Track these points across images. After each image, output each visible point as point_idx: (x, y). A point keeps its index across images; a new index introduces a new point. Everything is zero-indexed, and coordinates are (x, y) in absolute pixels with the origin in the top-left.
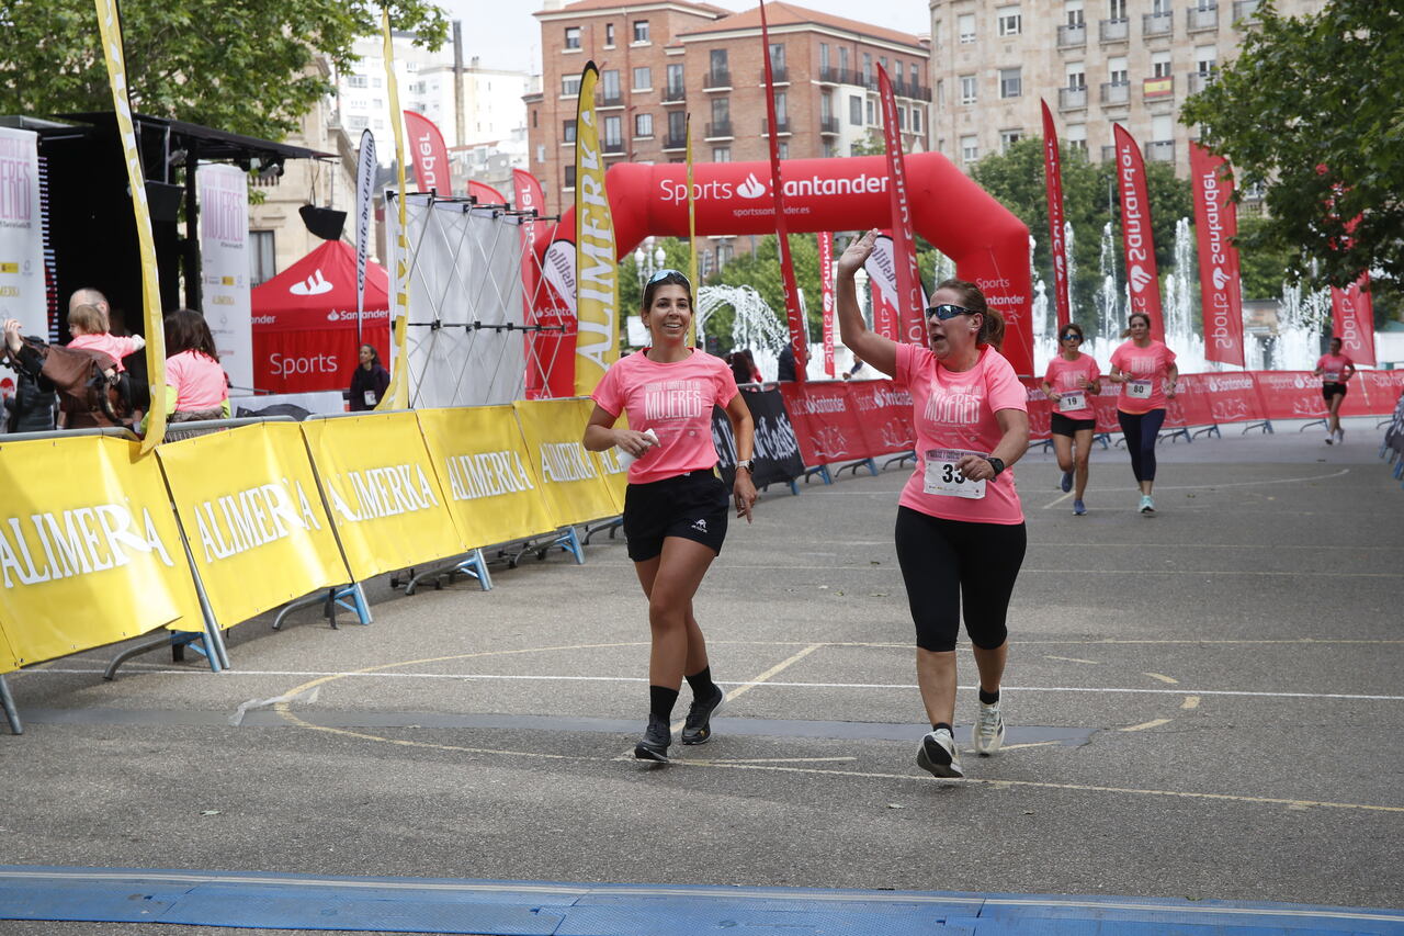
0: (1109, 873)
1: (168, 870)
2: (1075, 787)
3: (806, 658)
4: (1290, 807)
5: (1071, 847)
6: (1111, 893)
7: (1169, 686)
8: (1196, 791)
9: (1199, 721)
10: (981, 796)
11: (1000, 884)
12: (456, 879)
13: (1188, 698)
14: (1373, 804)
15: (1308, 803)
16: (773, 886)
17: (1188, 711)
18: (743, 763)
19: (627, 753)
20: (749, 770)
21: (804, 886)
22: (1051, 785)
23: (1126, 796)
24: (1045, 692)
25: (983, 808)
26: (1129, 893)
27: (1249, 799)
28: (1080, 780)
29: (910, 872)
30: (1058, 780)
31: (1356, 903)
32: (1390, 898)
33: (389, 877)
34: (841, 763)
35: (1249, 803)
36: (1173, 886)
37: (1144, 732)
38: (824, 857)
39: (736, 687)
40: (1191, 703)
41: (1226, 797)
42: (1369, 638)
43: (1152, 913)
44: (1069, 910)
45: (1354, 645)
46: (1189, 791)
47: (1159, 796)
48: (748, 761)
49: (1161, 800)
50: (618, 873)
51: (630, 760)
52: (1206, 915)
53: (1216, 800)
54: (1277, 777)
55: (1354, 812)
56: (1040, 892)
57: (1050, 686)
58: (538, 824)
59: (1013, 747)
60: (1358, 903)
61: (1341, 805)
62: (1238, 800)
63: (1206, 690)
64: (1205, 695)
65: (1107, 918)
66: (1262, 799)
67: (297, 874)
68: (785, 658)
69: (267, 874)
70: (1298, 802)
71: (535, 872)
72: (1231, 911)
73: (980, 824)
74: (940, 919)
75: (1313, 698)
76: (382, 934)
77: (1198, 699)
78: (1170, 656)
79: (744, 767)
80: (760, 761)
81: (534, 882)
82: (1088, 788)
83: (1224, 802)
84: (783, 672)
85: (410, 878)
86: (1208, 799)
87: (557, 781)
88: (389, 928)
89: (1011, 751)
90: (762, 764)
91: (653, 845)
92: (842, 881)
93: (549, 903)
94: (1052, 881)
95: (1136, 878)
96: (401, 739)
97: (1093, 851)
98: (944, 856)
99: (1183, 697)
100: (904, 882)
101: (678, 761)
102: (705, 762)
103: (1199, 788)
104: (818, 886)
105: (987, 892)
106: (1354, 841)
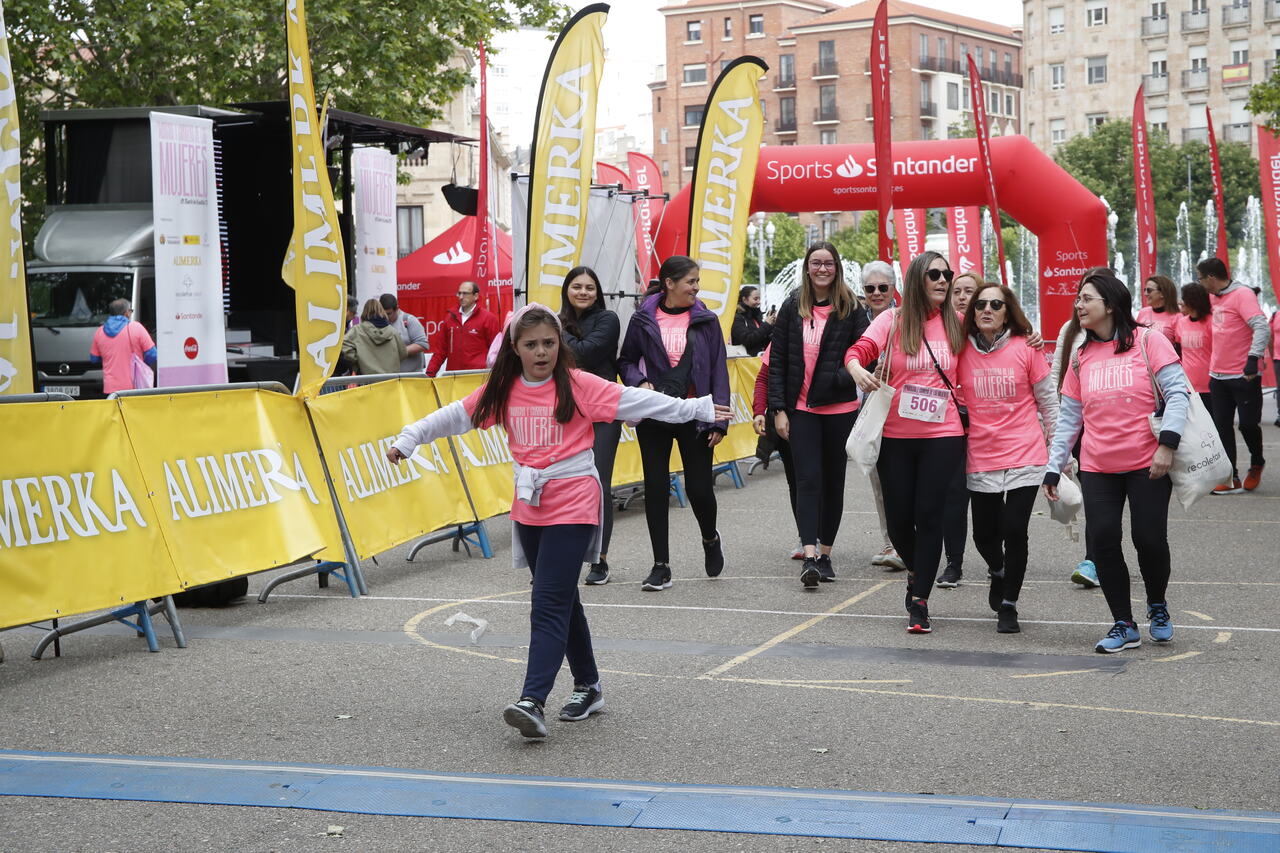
0: (1128, 783)
1: (305, 764)
2: (1107, 709)
3: (877, 594)
5: (1097, 762)
6: (1128, 802)
7: (1203, 622)
8: (1217, 715)
9: (1226, 654)
10: (1021, 715)
11: (1028, 792)
12: (551, 778)
13: (1220, 634)
16: (828, 789)
17: (1219, 645)
18: (811, 684)
19: (710, 672)
20: (815, 690)
21: (854, 790)
22: (1085, 707)
23: (1152, 718)
24: (1090, 626)
25: (1022, 726)
26: (1144, 802)
27: (1265, 723)
28: (1112, 704)
29: (949, 779)
30: (1092, 703)
33: (493, 775)
34: (899, 685)
35: (1263, 727)
36: (1184, 796)
37: (1178, 662)
38: (875, 765)
39: (811, 617)
40: (1223, 638)
41: (1244, 721)
43: (1161, 819)
44: (1087, 814)
46: (1210, 714)
47: (1182, 718)
48: (815, 682)
49: (1184, 722)
50: (692, 776)
51: (711, 679)
52: (1210, 821)
53: (1234, 723)
56: (1064, 799)
57: (1096, 621)
58: (626, 732)
62: (1254, 724)
63: (1238, 626)
64: (1237, 631)
65: (1119, 822)
67: (414, 770)
68: (858, 594)
69: (387, 769)
71: (620, 773)
72: (1233, 818)
73: (1017, 740)
74: (971, 819)
76: (484, 822)
77: (1229, 634)
78: (1209, 596)
79: (811, 687)
80: (827, 682)
81: (618, 781)
82: (1118, 710)
83: (1241, 725)
84: (855, 605)
85: (511, 776)
86: (1227, 722)
87: (646, 696)
88: (490, 818)
89: (1053, 677)
90: (828, 684)
91: (725, 752)
92: (888, 786)
93: (629, 799)
94: (1076, 790)
95: (1152, 789)
96: (512, 657)
97: (1115, 765)
98: (982, 767)
99: (1216, 632)
100: (944, 788)
101: (754, 681)
102: (777, 682)
103: (1221, 713)
104: (866, 791)
105: (1016, 800)
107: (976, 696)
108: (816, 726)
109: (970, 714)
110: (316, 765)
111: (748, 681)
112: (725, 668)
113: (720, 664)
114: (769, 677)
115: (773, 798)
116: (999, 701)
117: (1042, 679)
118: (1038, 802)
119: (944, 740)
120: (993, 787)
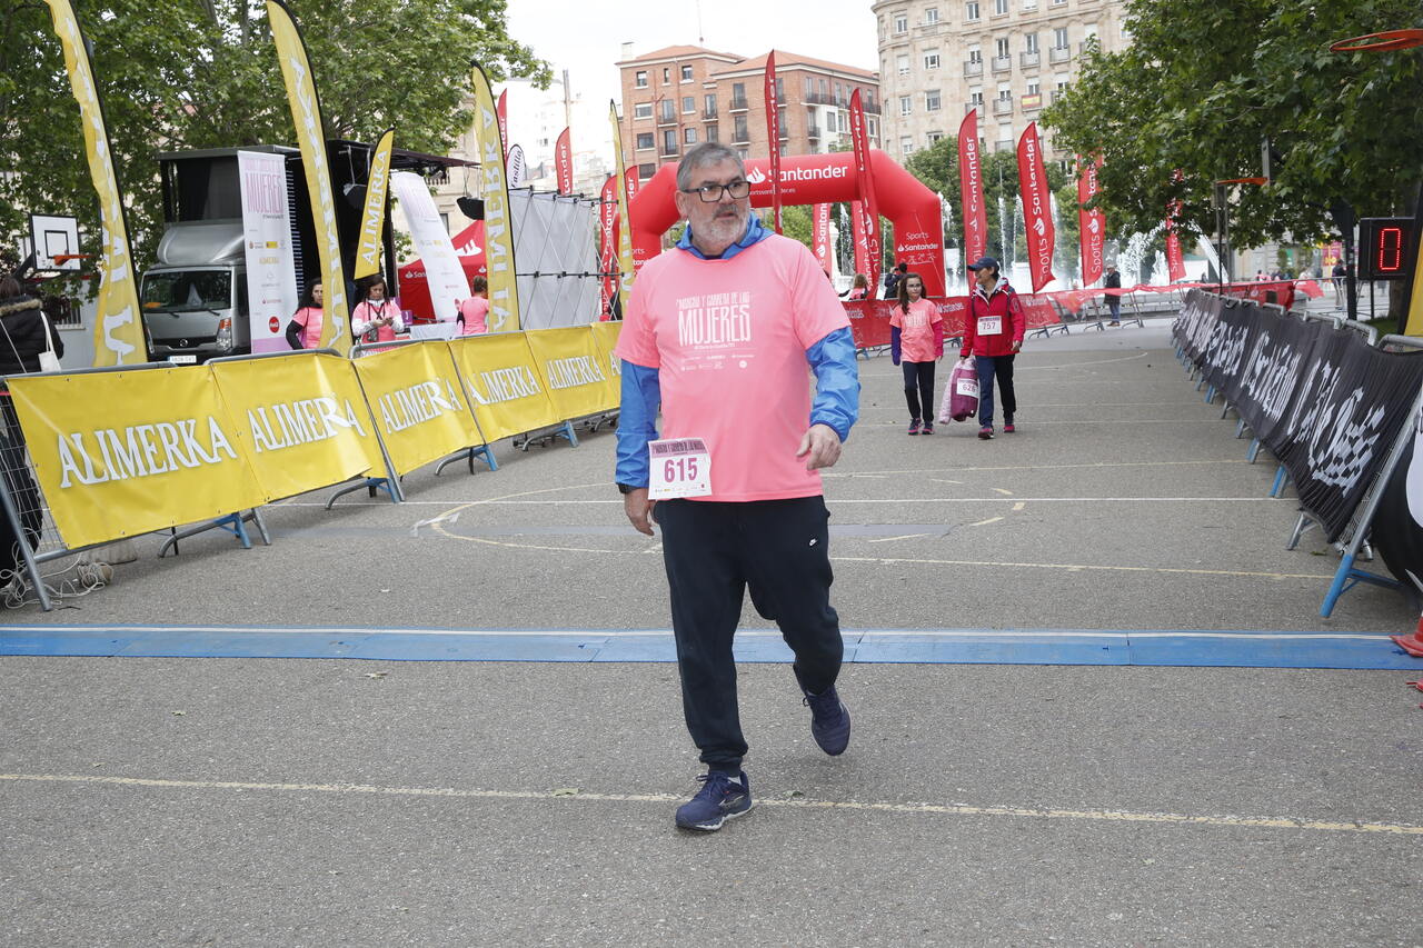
0: (947, 614)
1: (356, 626)
2: (935, 562)
4: (1069, 570)
5: (926, 599)
6: (947, 627)
7: (1006, 496)
8: (1012, 561)
9: (1020, 518)
10: (874, 569)
11: (877, 624)
12: (535, 629)
13: (1017, 504)
14: (1122, 566)
15: (1081, 567)
17: (1015, 512)
19: (653, 548)
22: (920, 561)
23: (966, 566)
24: (927, 502)
25: (874, 577)
26: (958, 625)
27: (1044, 566)
28: (940, 557)
30: (925, 558)
31: (1099, 627)
32: (1120, 623)
33: (493, 629)
35: (1043, 568)
36: (986, 620)
37: (984, 526)
40: (1019, 507)
41: (1030, 565)
42: (1140, 462)
43: (969, 637)
44: (917, 637)
45: (1129, 467)
46: (1007, 561)
47: (987, 565)
49: (988, 568)
51: (654, 552)
52: (1002, 637)
53: (1023, 567)
54: (1065, 551)
55: (1108, 571)
57: (930, 498)
58: (591, 593)
59: (900, 538)
60: (1100, 627)
61: (1102, 567)
62: (1037, 567)
63: (1029, 498)
64: (1028, 502)
65: (940, 641)
66: (1052, 566)
67: (436, 628)
69: (416, 628)
70: (1075, 567)
71: (585, 623)
72: (1017, 634)
73: (871, 587)
75: (1096, 501)
76: (486, 663)
77: (1023, 504)
78: (1010, 477)
81: (584, 629)
82: (943, 562)
83: (1028, 568)
85: (506, 629)
86: (1018, 566)
87: (606, 566)
88: (490, 659)
89: (899, 540)
93: (591, 641)
94: (911, 620)
95: (964, 617)
96: (509, 542)
97: (939, 601)
98: (845, 607)
99: (1014, 503)
103: (1015, 560)
105: (868, 628)
106: (1105, 589)
107: (844, 556)
110: (364, 626)
116: (859, 559)
117: (891, 542)
118: (888, 630)
120: (852, 621)
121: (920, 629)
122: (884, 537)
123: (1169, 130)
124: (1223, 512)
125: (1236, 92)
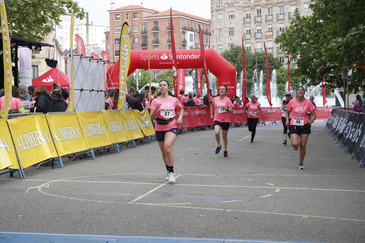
0: (257, 233)
1: (9, 231)
2: (248, 211)
3: (178, 178)
4: (303, 217)
5: (247, 227)
6: (257, 239)
7: (272, 186)
9: (280, 195)
10: (224, 213)
11: (229, 236)
12: (86, 233)
14: (324, 216)
15: (308, 216)
16: (170, 236)
17: (277, 192)
19: (131, 202)
21: (178, 236)
22: (242, 211)
23: (261, 214)
24: (240, 187)
25: (224, 217)
28: (249, 210)
29: (206, 233)
30: (243, 210)
32: (329, 240)
33: (68, 233)
34: (187, 205)
35: (292, 216)
36: (273, 237)
37: (266, 197)
38: (183, 229)
39: (159, 185)
40: (277, 190)
41: (287, 214)
42: (323, 175)
45: (319, 176)
46: (277, 213)
47: (269, 214)
49: (270, 215)
50: (129, 232)
53: (284, 215)
54: (300, 209)
55: (319, 218)
56: (239, 238)
57: (241, 186)
58: (108, 219)
59: (232, 201)
61: (316, 217)
62: (290, 215)
63: (281, 187)
64: (281, 189)
66: (296, 215)
67: (44, 232)
69: (35, 232)
70: (305, 216)
71: (107, 232)
73: (223, 221)
75: (308, 190)
77: (279, 189)
78: (272, 179)
79: (162, 205)
80: (166, 204)
81: (107, 234)
82: (251, 212)
83: (286, 216)
85: (74, 233)
86: (282, 215)
87: (113, 209)
89: (232, 202)
90: (167, 205)
91: (138, 225)
92: (188, 235)
93: (111, 240)
94: (242, 235)
95: (264, 235)
96: (71, 197)
97: (253, 228)
98: (214, 229)
99: (275, 189)
100: (204, 235)
101: (145, 204)
102: (152, 204)
103: (280, 212)
104: (181, 236)
105: (226, 238)
106: (319, 226)
107: (210, 208)
108: (165, 217)
109: (209, 213)
110: (13, 231)
111: (143, 204)
112: (136, 200)
113: (134, 199)
114: (149, 203)
115: (154, 239)
116: (217, 209)
117: (229, 203)
118: (232, 239)
119: (202, 221)
120: (218, 235)
121: (247, 239)
122: (225, 200)
123: (336, 46)
124: (360, 196)
125: (361, 32)
